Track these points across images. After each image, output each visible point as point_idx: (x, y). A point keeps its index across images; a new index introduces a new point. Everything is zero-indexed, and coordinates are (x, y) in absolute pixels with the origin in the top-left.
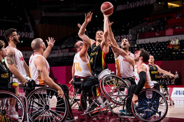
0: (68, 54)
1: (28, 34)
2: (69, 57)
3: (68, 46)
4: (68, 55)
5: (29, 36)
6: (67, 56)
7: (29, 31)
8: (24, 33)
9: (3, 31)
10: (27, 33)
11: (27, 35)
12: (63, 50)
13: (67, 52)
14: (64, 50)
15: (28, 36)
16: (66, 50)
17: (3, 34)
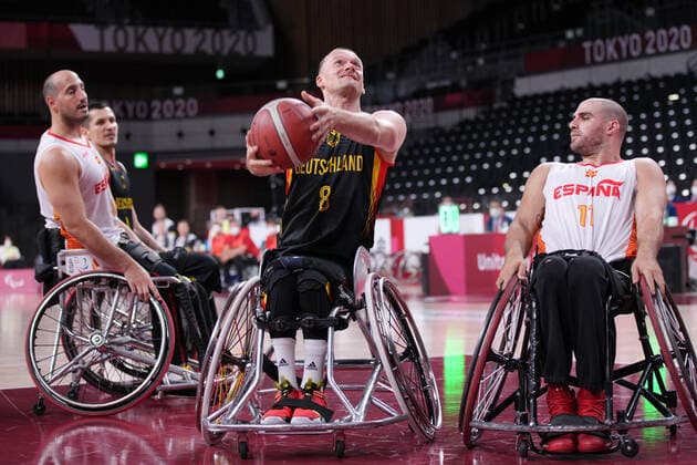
0: (431, 117)
1: (250, 39)
2: (437, 132)
3: (431, 85)
4: (432, 125)
5: (255, 48)
6: (430, 130)
7: (250, 25)
8: (230, 35)
9: (136, 32)
10: (242, 34)
11: (246, 44)
12: (407, 103)
13: (425, 111)
14: (415, 103)
15: (251, 48)
16: (422, 101)
17: (137, 46)
